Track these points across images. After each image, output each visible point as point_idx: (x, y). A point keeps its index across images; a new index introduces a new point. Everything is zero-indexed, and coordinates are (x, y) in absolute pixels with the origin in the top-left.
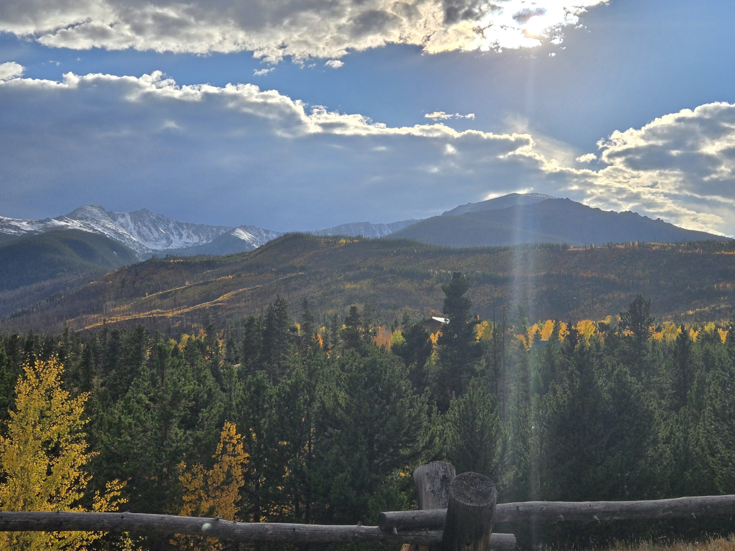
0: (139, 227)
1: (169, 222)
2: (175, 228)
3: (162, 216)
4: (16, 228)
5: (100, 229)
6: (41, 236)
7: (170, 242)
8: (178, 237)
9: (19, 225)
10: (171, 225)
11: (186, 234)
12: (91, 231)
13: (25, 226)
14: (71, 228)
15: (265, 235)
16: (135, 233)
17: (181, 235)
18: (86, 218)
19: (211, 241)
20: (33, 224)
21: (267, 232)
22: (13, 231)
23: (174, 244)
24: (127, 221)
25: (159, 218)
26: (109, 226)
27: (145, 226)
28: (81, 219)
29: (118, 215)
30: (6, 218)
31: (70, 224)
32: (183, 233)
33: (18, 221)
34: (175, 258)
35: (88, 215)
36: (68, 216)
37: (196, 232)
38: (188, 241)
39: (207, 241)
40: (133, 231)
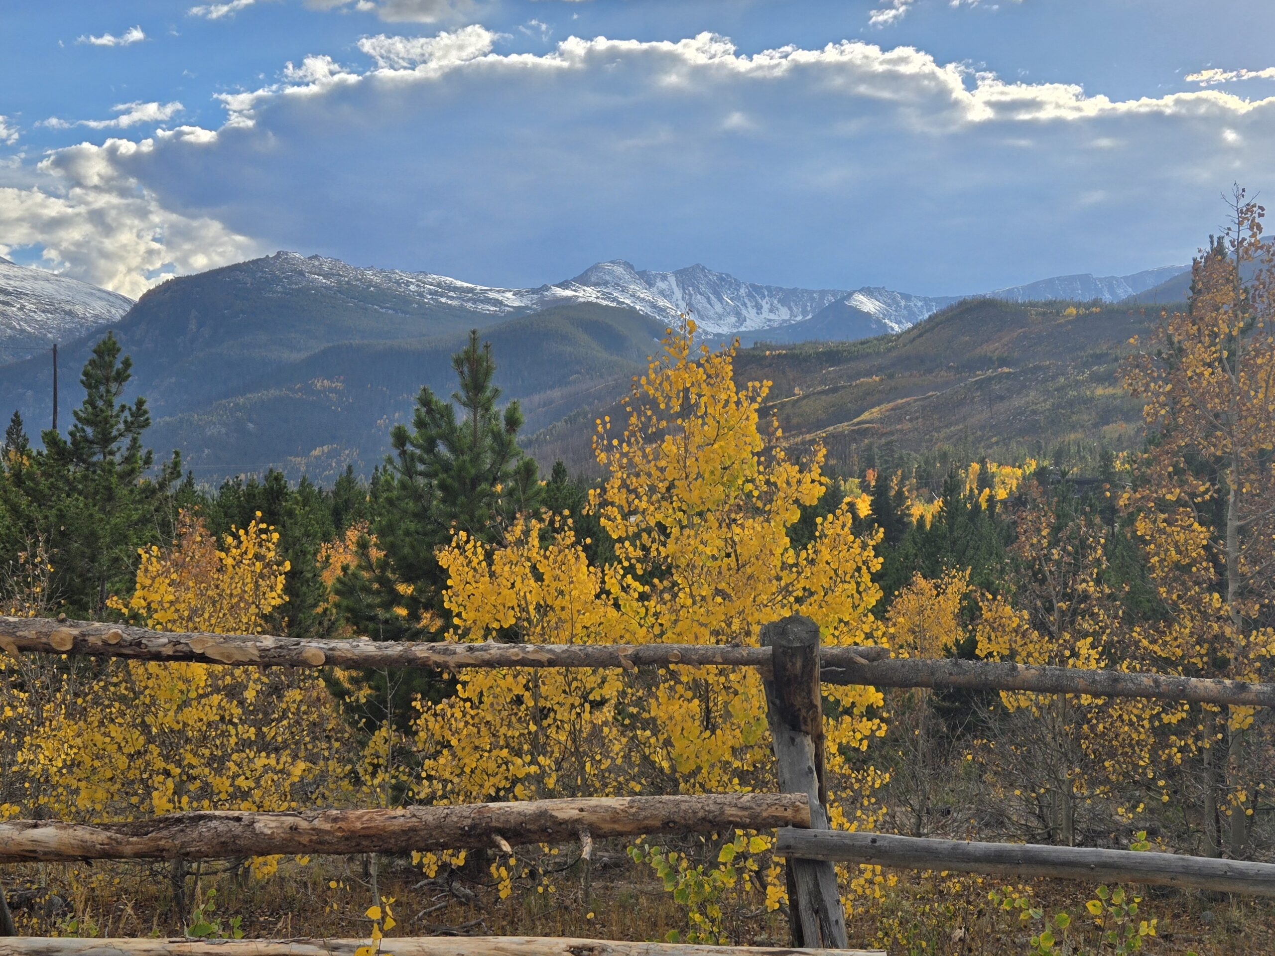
0: (690, 295)
1: (738, 286)
2: (749, 295)
3: (727, 275)
4: (497, 303)
5: (627, 301)
6: (537, 314)
7: (741, 320)
8: (755, 311)
9: (501, 298)
10: (743, 291)
11: (768, 306)
12: (614, 305)
13: (510, 299)
14: (582, 300)
15: (903, 303)
16: (684, 305)
17: (759, 308)
18: (606, 284)
19: (810, 317)
20: (522, 296)
21: (907, 297)
22: (492, 308)
23: (748, 322)
24: (670, 285)
25: (722, 279)
26: (642, 296)
27: (701, 294)
28: (596, 284)
29: (655, 276)
30: (479, 287)
31: (580, 294)
32: (764, 303)
33: (499, 291)
34: (770, 348)
35: (608, 278)
36: (575, 280)
37: (782, 302)
38: (772, 316)
39: (804, 316)
40: (680, 302)
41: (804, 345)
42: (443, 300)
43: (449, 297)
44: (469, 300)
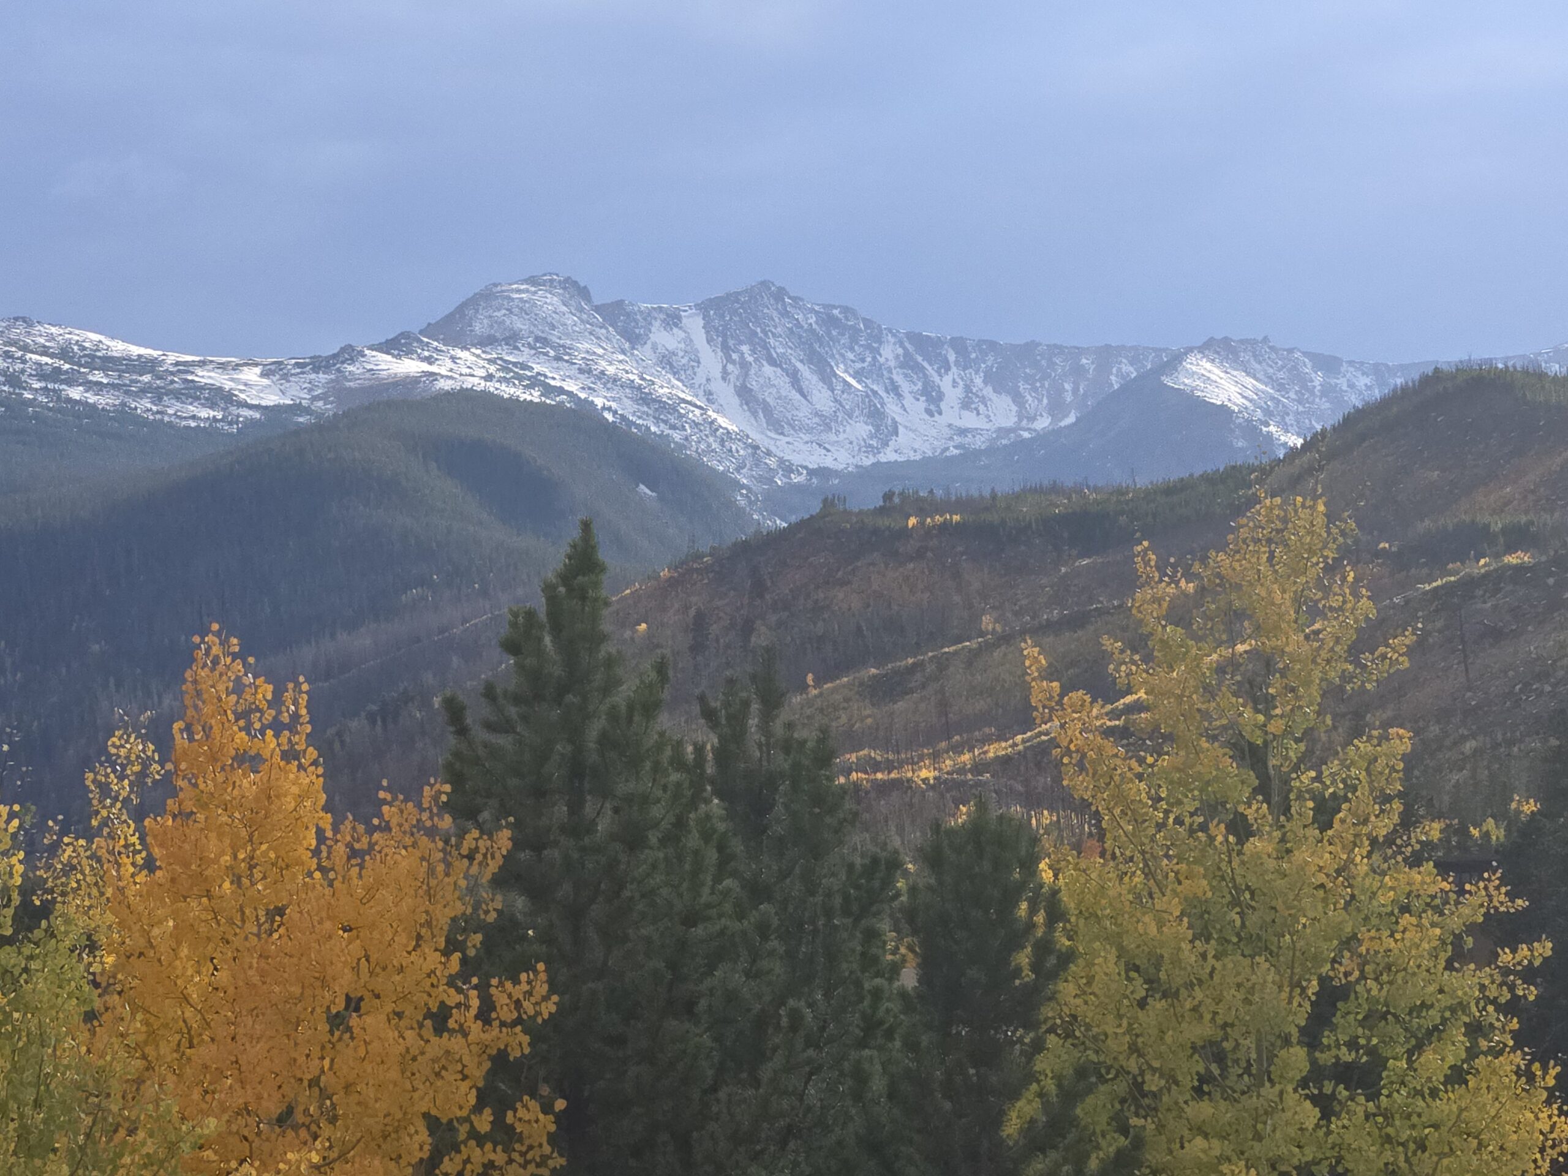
0: (744, 365)
1: (877, 337)
2: (907, 363)
3: (846, 310)
4: (219, 397)
5: (571, 386)
6: (324, 427)
7: (884, 429)
8: (922, 404)
9: (228, 385)
10: (889, 353)
11: (959, 392)
12: (534, 396)
13: (255, 387)
14: (444, 385)
15: (1318, 379)
16: (726, 393)
17: (933, 397)
18: (512, 340)
19: (1071, 419)
20: (286, 377)
21: (1328, 364)
22: (204, 413)
23: (904, 438)
24: (688, 340)
26: (611, 370)
27: (773, 362)
28: (486, 342)
29: (648, 316)
30: (172, 357)
31: (442, 367)
32: (945, 383)
33: (223, 366)
34: (923, 507)
35: (519, 324)
36: (431, 330)
37: (999, 381)
38: (969, 420)
39: (1055, 418)
40: (719, 387)
41: (1018, 497)
42: (76, 393)
43: (90, 386)
44: (143, 391)
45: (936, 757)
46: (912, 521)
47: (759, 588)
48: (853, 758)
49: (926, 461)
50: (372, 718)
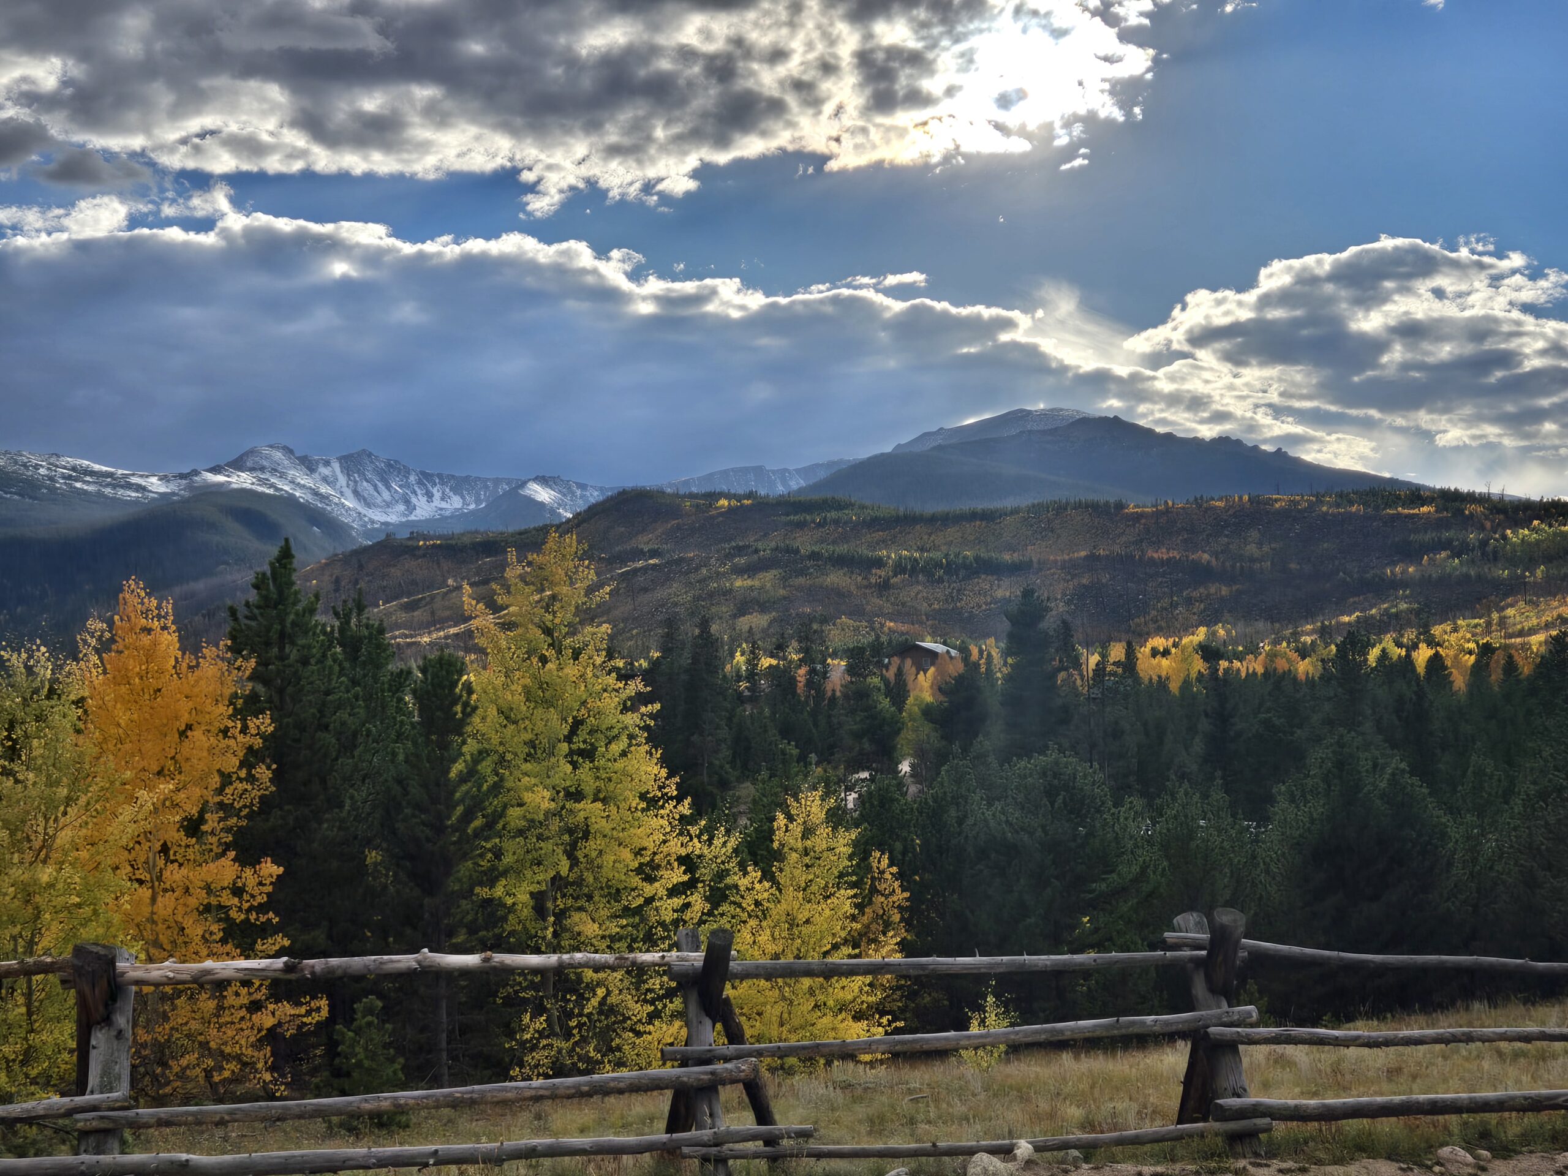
0: (356, 482)
1: (407, 472)
3: (396, 461)
4: (140, 488)
5: (286, 488)
6: (185, 501)
7: (411, 508)
8: (425, 498)
9: (144, 484)
10: (412, 479)
11: (440, 494)
12: (271, 491)
13: (156, 485)
14: (235, 486)
15: (579, 492)
16: (348, 492)
17: (430, 496)
18: (262, 469)
19: (483, 505)
20: (168, 481)
21: (583, 487)
22: (134, 494)
23: (418, 511)
24: (333, 471)
25: (390, 466)
26: (302, 482)
27: (367, 481)
28: (251, 470)
29: (317, 462)
30: (120, 472)
31: (233, 479)
32: (435, 491)
33: (141, 476)
34: (425, 538)
35: (265, 463)
36: (228, 465)
37: (456, 490)
38: (444, 505)
39: (477, 505)
40: (345, 489)
41: (463, 534)
42: (78, 485)
43: (85, 482)
44: (108, 485)
45: (429, 633)
46: (421, 543)
47: (361, 567)
48: (397, 633)
49: (427, 521)
50: (204, 616)
